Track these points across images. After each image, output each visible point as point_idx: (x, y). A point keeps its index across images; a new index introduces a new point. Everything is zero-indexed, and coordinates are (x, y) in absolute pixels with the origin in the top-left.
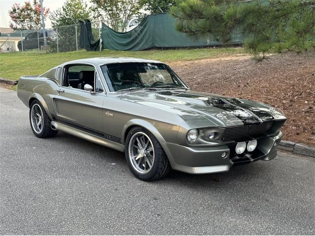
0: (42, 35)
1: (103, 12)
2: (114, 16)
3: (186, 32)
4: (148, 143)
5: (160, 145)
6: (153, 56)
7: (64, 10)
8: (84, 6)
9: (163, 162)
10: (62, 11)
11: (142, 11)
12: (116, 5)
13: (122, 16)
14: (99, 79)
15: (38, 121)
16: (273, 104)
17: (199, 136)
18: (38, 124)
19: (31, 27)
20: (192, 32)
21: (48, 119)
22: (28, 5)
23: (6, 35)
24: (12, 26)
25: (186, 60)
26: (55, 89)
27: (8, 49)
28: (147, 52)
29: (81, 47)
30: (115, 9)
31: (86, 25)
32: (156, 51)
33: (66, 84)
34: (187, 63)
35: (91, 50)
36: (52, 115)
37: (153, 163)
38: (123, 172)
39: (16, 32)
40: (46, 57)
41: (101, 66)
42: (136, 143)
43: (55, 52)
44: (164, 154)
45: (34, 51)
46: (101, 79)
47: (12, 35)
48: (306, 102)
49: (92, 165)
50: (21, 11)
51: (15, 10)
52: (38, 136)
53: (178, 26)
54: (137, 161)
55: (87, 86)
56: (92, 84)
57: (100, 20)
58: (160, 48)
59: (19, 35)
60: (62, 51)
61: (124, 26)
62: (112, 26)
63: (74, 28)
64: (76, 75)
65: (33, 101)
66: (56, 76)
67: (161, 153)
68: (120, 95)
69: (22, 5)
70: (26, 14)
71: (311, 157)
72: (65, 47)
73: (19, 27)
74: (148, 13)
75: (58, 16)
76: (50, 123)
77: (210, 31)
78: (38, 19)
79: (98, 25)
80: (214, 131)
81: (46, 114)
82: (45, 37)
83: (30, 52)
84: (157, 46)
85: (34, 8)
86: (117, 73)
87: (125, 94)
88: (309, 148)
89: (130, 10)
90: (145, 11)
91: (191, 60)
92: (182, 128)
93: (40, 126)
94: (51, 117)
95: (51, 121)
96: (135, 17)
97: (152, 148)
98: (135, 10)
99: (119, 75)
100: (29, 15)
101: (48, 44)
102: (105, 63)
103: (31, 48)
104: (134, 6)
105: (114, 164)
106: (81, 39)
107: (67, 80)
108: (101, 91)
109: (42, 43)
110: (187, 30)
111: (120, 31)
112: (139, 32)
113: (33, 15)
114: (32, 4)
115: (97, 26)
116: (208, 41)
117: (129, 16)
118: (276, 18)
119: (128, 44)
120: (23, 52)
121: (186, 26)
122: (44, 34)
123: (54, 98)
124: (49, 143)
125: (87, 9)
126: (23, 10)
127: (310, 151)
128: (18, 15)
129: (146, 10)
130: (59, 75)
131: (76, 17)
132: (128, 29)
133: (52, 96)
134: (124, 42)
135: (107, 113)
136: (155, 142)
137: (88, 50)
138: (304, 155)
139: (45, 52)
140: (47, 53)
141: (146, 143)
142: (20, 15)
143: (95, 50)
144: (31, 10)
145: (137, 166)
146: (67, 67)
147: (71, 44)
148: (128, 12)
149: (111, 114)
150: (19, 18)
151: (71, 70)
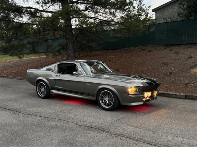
5: (116, 95)
41: (80, 64)
94: (51, 88)
123: (54, 79)
149: (89, 84)
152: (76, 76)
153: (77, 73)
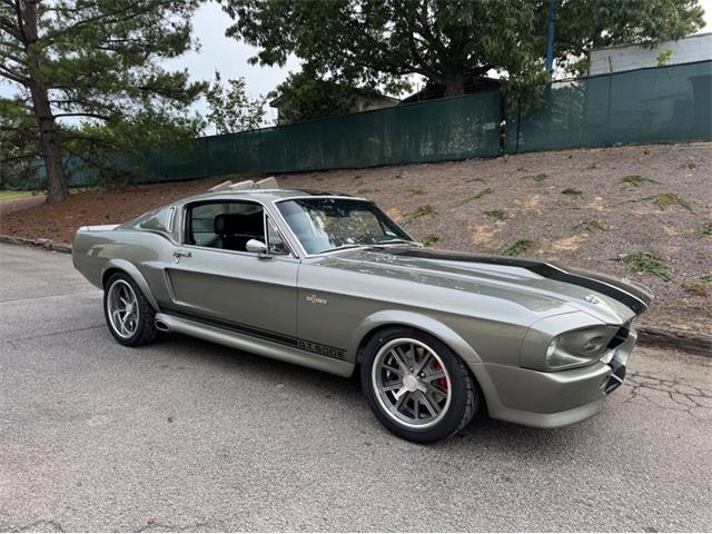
26: (165, 251)
36: (159, 303)
41: (277, 204)
55: (252, 243)
56: (261, 237)
65: (111, 275)
66: (168, 225)
80: (595, 334)
92: (534, 331)
94: (156, 306)
95: (155, 312)
123: (166, 269)
130: (174, 223)
133: (161, 265)
135: (309, 298)
146: (190, 207)
149: (320, 301)
152: (261, 258)
153: (265, 246)
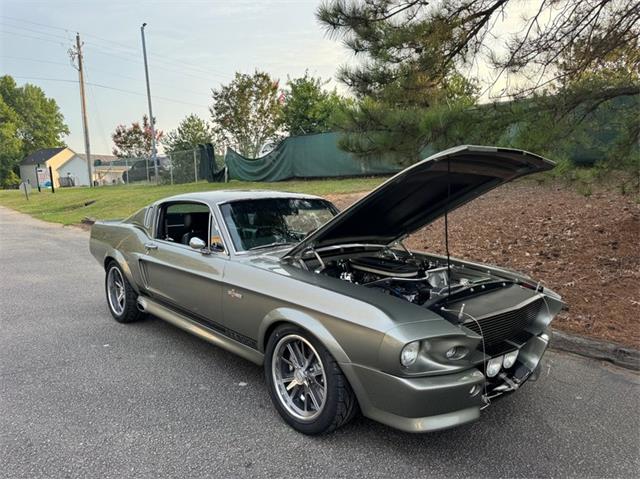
0: (153, 164)
1: (229, 135)
2: (242, 139)
3: (353, 151)
4: (311, 357)
5: (338, 366)
6: (295, 189)
7: (180, 132)
8: (205, 128)
9: (344, 402)
10: (178, 134)
11: (279, 132)
12: (245, 126)
13: (253, 138)
14: (217, 228)
15: (119, 294)
16: (478, 257)
17: (423, 351)
18: (119, 299)
19: (140, 152)
20: (362, 151)
21: (133, 293)
22: (136, 126)
23: (107, 164)
24: (115, 153)
25: (338, 193)
26: (143, 242)
27: (114, 181)
28: (286, 183)
29: (202, 177)
30: (244, 130)
31: (208, 149)
32: (298, 182)
33: (161, 234)
34: (341, 197)
35: (214, 181)
36: (139, 287)
37: (323, 401)
38: (261, 406)
39: (120, 160)
40: (155, 190)
41: (220, 206)
42: (286, 354)
43: (168, 183)
44: (348, 386)
45: (143, 183)
46: (221, 228)
47: (116, 164)
48: (528, 254)
49: (202, 388)
50: (128, 135)
51: (119, 134)
52: (117, 319)
53: (341, 143)
54: (290, 392)
55: (196, 241)
56: (204, 238)
57: (226, 143)
58: (302, 179)
59: (123, 164)
60: (176, 183)
61: (256, 152)
62: (241, 151)
63: (192, 154)
64: (180, 217)
65: (109, 262)
66: (147, 223)
67: (340, 384)
68: (256, 257)
69: (129, 127)
70: (134, 138)
71: (575, 353)
72: (182, 178)
73: (125, 153)
74: (287, 134)
75: (173, 140)
76: (135, 299)
77: (393, 149)
78: (149, 145)
79: (223, 152)
80: (456, 343)
81: (129, 284)
82: (156, 166)
83: (137, 184)
84: (298, 175)
85: (143, 131)
86: (249, 215)
87: (264, 256)
88: (569, 339)
89: (263, 132)
90: (282, 133)
91: (345, 193)
92: (389, 337)
93: (122, 302)
94: (137, 290)
95: (138, 295)
96: (269, 141)
97: (320, 367)
98: (270, 132)
99: (252, 217)
100: (137, 139)
101: (160, 174)
102: (229, 200)
103: (139, 179)
104: (268, 127)
105: (242, 384)
106: (201, 167)
107: (164, 226)
108: (220, 248)
109: (152, 173)
110: (355, 148)
111: (251, 157)
112: (274, 158)
113: (143, 140)
114: (141, 125)
115: (221, 152)
116: (363, 169)
117: (263, 139)
118: (494, 128)
119: (260, 173)
120: (128, 185)
121: (354, 142)
122: (156, 162)
123: (140, 260)
124: (133, 333)
125: (210, 131)
126: (130, 133)
127: (571, 343)
128: (123, 138)
129: (283, 131)
130: (151, 220)
131: (195, 140)
132: (261, 155)
133: (138, 256)
134: (256, 170)
135: (230, 292)
136: (329, 359)
137: (210, 182)
138: (562, 349)
139: (155, 184)
140: (159, 185)
141: (307, 356)
142: (126, 139)
143: (219, 181)
144: (140, 133)
145: (290, 399)
146: (164, 206)
147: (188, 174)
148: (261, 135)
149: (237, 295)
150: (124, 143)
151: (171, 210)
152: (203, 254)
